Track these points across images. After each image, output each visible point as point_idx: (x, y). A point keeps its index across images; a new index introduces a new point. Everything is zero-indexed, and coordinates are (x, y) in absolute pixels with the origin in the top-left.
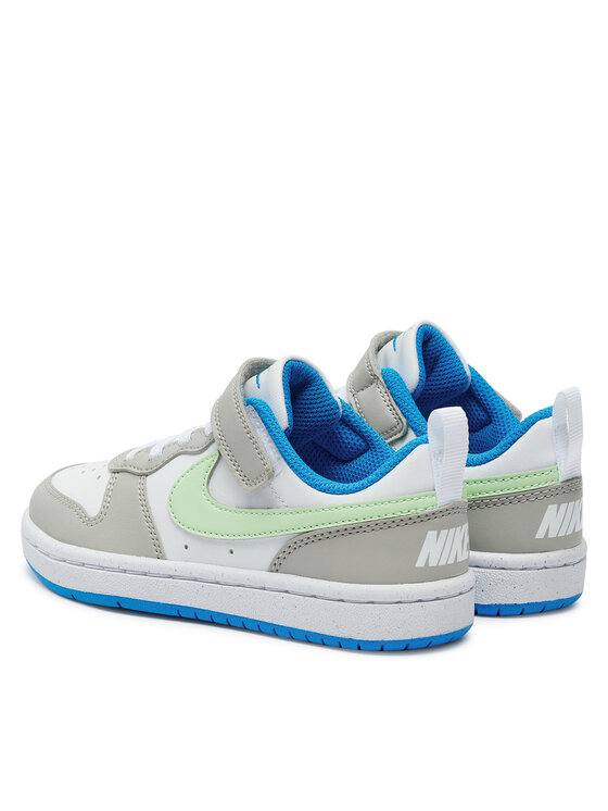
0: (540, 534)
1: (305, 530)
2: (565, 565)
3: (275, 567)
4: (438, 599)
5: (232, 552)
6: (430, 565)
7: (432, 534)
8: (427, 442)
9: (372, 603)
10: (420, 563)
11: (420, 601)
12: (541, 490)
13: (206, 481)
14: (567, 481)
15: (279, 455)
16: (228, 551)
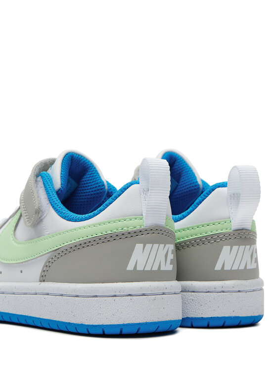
0: (218, 267)
1: (57, 248)
2: (239, 291)
3: (43, 279)
4: (144, 295)
5: (22, 272)
6: (138, 269)
7: (139, 247)
8: (139, 184)
9: (96, 296)
10: (130, 267)
11: (130, 295)
12: (218, 235)
13: (14, 229)
14: (237, 230)
15: (48, 202)
16: (20, 272)
